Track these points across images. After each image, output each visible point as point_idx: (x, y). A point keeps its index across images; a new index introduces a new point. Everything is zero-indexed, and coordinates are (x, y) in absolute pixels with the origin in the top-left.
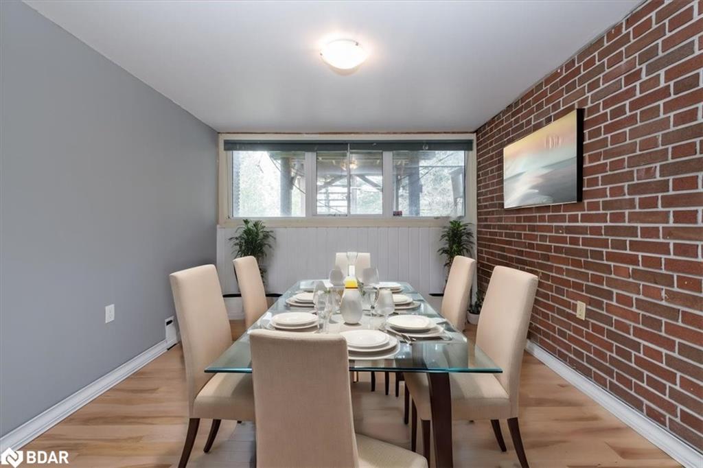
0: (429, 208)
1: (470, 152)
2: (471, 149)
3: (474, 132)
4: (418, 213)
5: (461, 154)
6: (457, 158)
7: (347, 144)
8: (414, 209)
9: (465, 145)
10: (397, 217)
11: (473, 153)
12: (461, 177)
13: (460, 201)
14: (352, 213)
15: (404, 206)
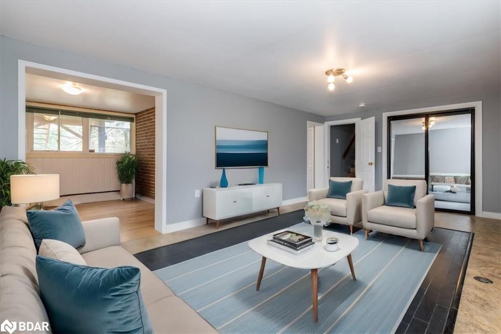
0: (113, 146)
1: (133, 123)
2: (133, 122)
3: (134, 114)
4: (104, 150)
5: (128, 123)
6: (127, 125)
7: (58, 111)
8: (102, 148)
9: (131, 120)
10: (92, 153)
11: (134, 124)
12: (129, 133)
13: (129, 145)
14: (61, 150)
15: (94, 144)
